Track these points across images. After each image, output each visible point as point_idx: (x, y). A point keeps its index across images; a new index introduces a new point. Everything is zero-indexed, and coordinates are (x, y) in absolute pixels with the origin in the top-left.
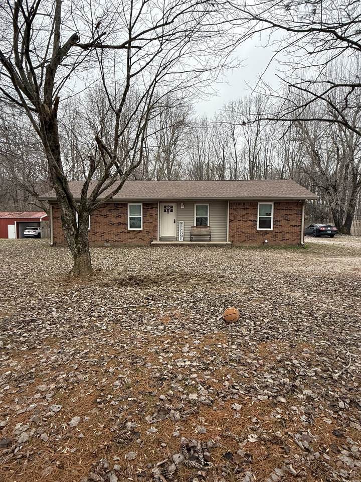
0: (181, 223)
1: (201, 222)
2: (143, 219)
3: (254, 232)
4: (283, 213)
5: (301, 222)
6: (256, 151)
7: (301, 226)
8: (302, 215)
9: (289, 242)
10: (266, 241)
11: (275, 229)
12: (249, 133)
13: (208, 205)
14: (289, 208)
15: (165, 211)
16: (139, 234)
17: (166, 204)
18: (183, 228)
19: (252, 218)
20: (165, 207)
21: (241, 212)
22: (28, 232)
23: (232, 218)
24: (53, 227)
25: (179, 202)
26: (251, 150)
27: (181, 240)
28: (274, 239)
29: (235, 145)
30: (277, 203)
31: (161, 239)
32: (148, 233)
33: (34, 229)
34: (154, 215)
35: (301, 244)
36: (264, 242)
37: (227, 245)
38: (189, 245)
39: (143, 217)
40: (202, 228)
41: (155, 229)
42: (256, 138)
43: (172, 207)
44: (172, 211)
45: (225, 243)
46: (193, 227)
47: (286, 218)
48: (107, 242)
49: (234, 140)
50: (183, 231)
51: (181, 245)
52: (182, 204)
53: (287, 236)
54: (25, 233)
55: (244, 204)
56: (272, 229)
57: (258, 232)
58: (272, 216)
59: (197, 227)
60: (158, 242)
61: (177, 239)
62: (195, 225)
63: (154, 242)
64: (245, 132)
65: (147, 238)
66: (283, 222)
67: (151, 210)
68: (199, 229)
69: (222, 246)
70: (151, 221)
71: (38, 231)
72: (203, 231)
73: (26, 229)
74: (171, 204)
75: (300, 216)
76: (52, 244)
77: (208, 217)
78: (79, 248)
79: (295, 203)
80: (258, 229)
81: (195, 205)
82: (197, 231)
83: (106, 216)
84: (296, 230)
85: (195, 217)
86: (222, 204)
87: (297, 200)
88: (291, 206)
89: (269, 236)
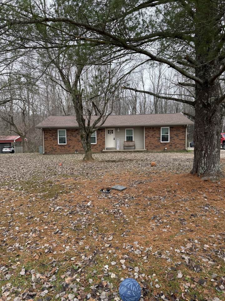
0: (118, 140)
1: (130, 139)
2: (97, 138)
3: (159, 143)
4: (175, 133)
5: (185, 137)
6: (159, 89)
7: (185, 139)
8: (185, 133)
9: (179, 149)
10: (166, 148)
11: (171, 142)
12: (154, 77)
13: (133, 129)
14: (179, 130)
15: (109, 133)
16: (95, 146)
17: (109, 129)
18: (119, 142)
19: (158, 136)
20: (109, 131)
21: (152, 133)
22: (6, 149)
23: (147, 136)
24: (44, 144)
25: (117, 128)
26: (155, 88)
27: (118, 149)
28: (170, 147)
29: (143, 86)
30: (171, 127)
31: (107, 149)
32: (100, 145)
33: (9, 147)
34: (103, 135)
35: (185, 150)
36: (165, 149)
37: (144, 151)
38: (123, 152)
39: (97, 137)
40: (130, 142)
41: (104, 143)
42: (159, 80)
43: (112, 131)
44: (112, 133)
45: (143, 150)
46: (125, 142)
47: (177, 135)
48: (77, 151)
49: (143, 82)
50: (119, 144)
51: (119, 152)
52: (118, 129)
53: (178, 145)
54: (3, 150)
55: (153, 128)
56: (169, 142)
57: (161, 143)
58: (169, 134)
59: (127, 142)
60: (106, 150)
61: (116, 149)
62: (126, 141)
63: (103, 151)
64: (151, 77)
65: (99, 149)
66: (175, 138)
67: (101, 133)
68: (128, 143)
69: (141, 151)
70: (101, 138)
71: (12, 149)
72: (131, 144)
73: (4, 148)
74: (112, 129)
75: (184, 134)
76: (44, 153)
77: (133, 136)
78: (88, 148)
79: (182, 127)
80: (161, 142)
81: (126, 129)
82: (127, 144)
83: (76, 137)
84: (182, 142)
85: (126, 136)
86: (141, 128)
87: (182, 125)
88: (179, 129)
89: (167, 145)
